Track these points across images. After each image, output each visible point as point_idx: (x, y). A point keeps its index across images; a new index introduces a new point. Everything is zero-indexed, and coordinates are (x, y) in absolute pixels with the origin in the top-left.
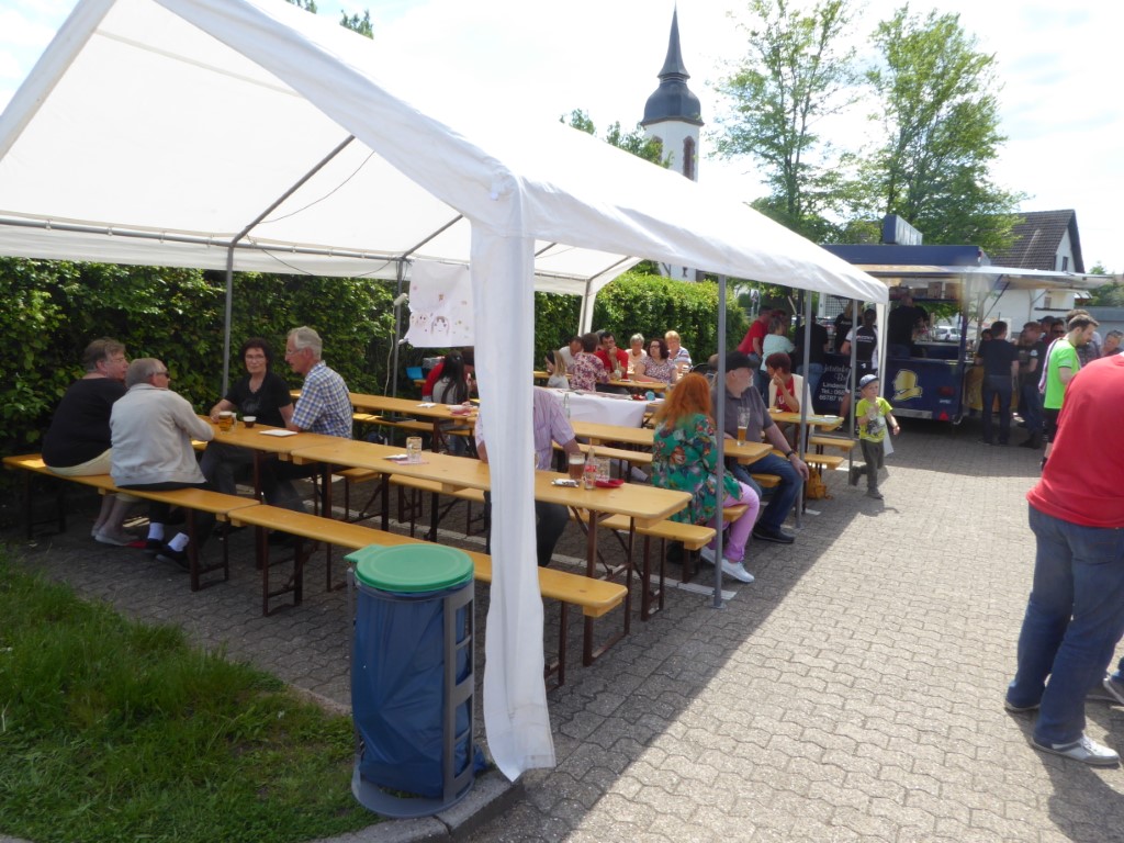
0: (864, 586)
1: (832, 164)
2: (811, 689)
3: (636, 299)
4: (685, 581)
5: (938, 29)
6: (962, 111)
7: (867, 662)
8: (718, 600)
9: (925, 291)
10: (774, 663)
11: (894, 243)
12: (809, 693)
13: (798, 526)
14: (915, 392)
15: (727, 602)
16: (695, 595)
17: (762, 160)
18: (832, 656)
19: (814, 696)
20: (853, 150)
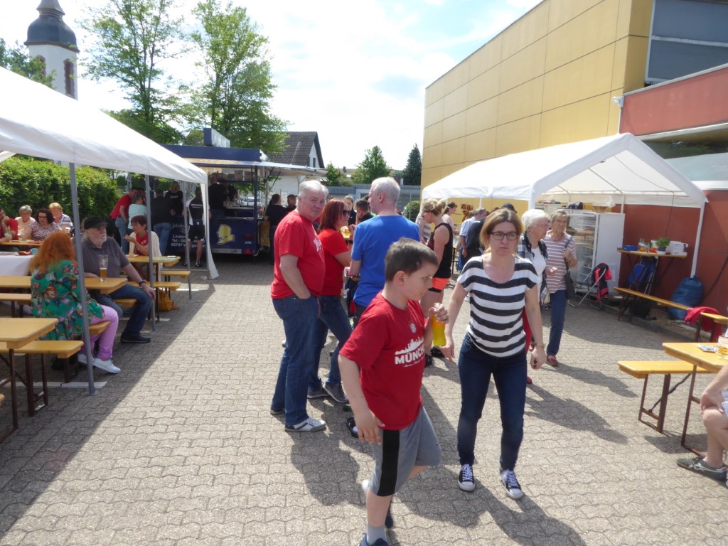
0: (196, 361)
1: (173, 91)
2: (157, 432)
3: (24, 179)
4: (67, 381)
5: (234, 14)
6: (252, 67)
7: (195, 407)
8: (91, 390)
9: (233, 176)
10: (132, 422)
11: (211, 145)
12: (156, 435)
13: (154, 330)
14: (231, 238)
15: (99, 390)
16: (75, 390)
17: (124, 84)
18: (172, 408)
19: (158, 436)
20: (186, 83)
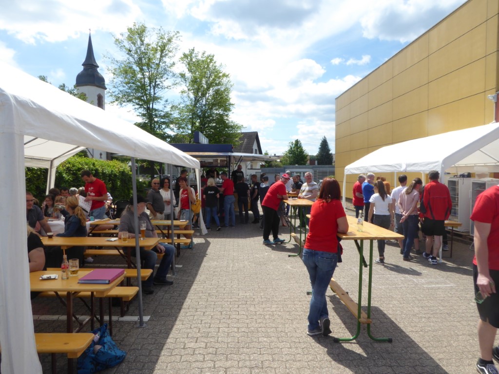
0: (210, 299)
1: (168, 109)
2: (197, 361)
3: (79, 169)
4: (122, 315)
5: (207, 59)
6: (218, 92)
7: (220, 339)
8: (141, 322)
9: (212, 163)
10: (176, 351)
11: (199, 143)
13: (174, 274)
15: (146, 323)
16: (129, 323)
17: (137, 106)
18: (203, 339)
19: (199, 364)
20: (176, 104)
